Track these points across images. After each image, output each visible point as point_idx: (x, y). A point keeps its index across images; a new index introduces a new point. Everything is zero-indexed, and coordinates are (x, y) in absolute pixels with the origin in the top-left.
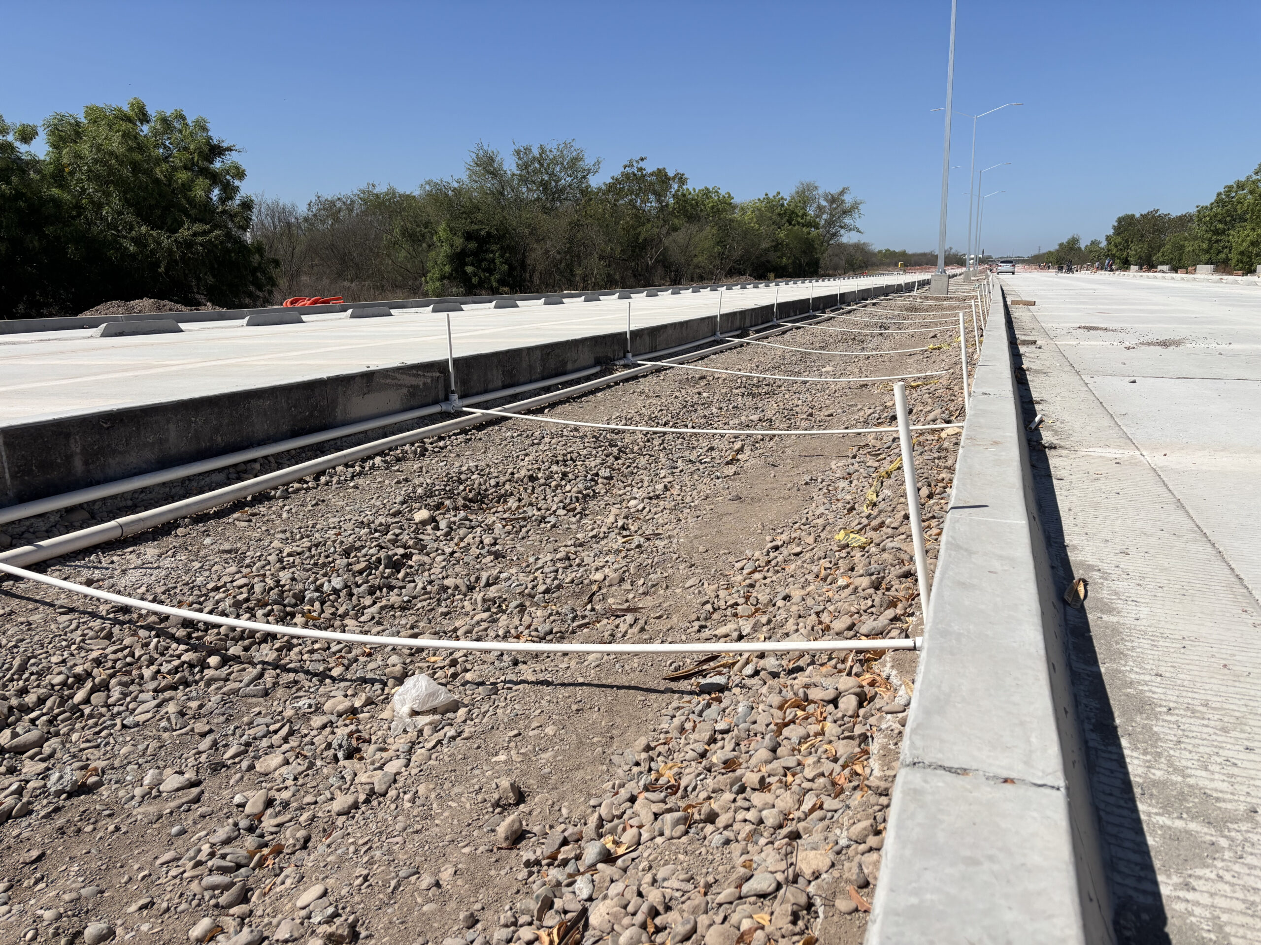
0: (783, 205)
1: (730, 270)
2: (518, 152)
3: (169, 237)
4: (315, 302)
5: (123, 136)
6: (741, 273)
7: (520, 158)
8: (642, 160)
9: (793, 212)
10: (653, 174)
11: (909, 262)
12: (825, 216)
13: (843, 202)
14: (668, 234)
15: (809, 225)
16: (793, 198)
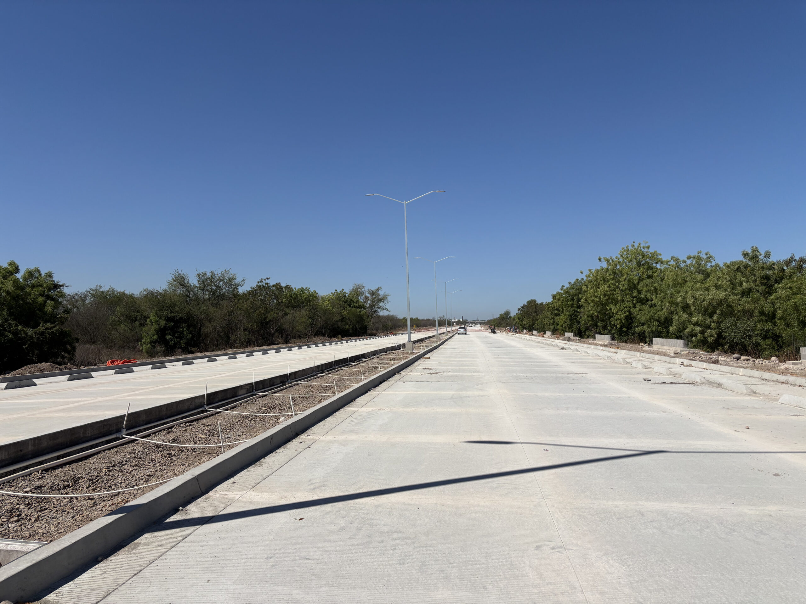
0: (345, 296)
1: (317, 332)
2: (199, 275)
3: (32, 330)
4: (124, 362)
5: (14, 282)
6: (323, 335)
7: (200, 278)
8: (268, 279)
9: (351, 300)
10: (273, 286)
11: (419, 324)
12: (369, 302)
13: (378, 295)
14: (283, 316)
15: (360, 307)
16: (351, 292)
